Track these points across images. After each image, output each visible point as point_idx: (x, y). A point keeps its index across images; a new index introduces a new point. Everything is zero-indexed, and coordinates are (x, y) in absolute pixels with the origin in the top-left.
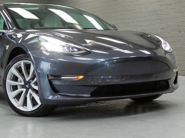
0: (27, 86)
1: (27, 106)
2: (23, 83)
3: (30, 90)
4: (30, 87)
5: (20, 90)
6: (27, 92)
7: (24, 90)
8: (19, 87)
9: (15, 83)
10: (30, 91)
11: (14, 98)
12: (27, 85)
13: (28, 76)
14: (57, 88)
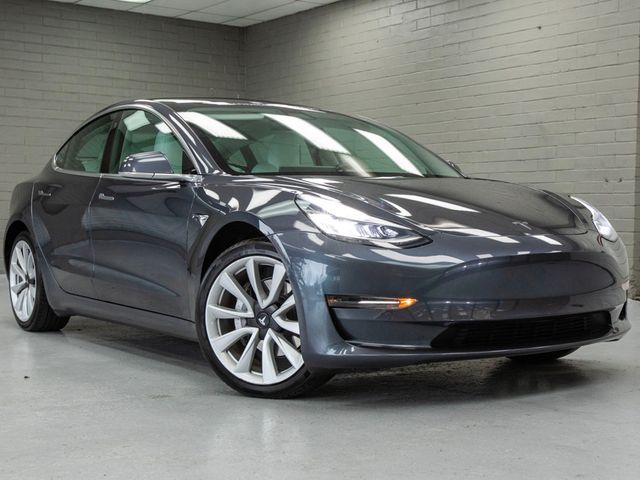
0: (262, 321)
1: (261, 372)
2: (250, 314)
3: (270, 330)
4: (271, 324)
5: (240, 330)
6: (261, 337)
7: (255, 331)
8: (238, 323)
9: (227, 313)
10: (270, 334)
11: (226, 350)
12: (261, 319)
13: (264, 295)
14: (349, 328)
